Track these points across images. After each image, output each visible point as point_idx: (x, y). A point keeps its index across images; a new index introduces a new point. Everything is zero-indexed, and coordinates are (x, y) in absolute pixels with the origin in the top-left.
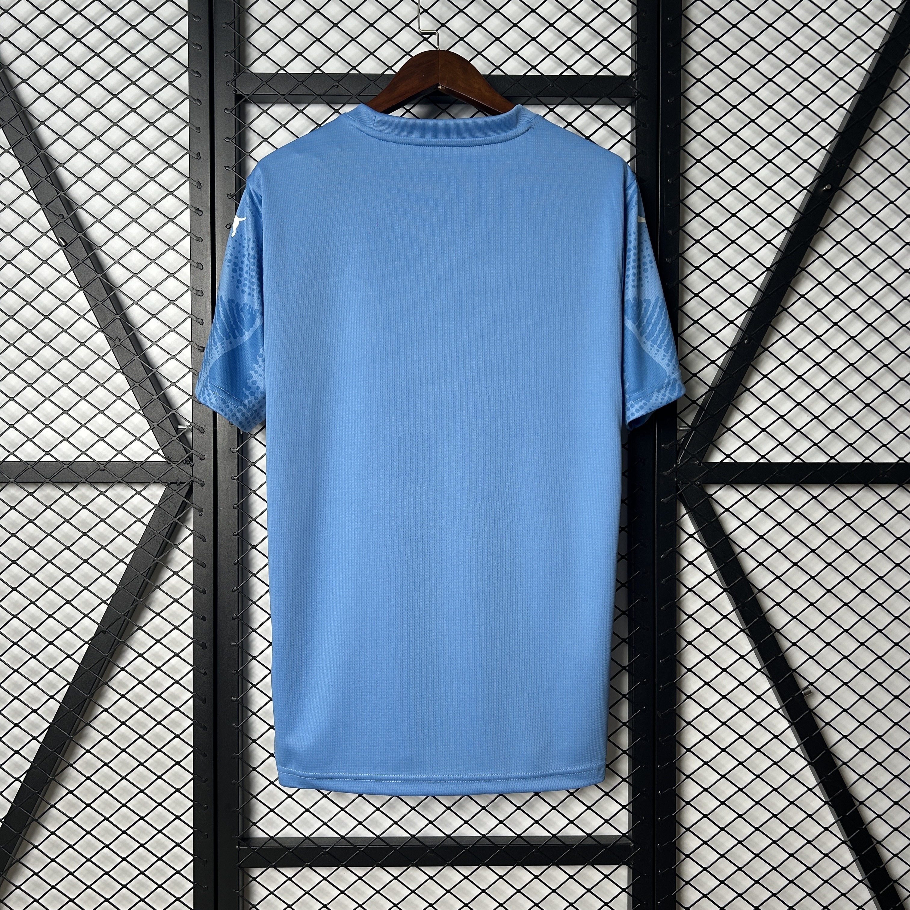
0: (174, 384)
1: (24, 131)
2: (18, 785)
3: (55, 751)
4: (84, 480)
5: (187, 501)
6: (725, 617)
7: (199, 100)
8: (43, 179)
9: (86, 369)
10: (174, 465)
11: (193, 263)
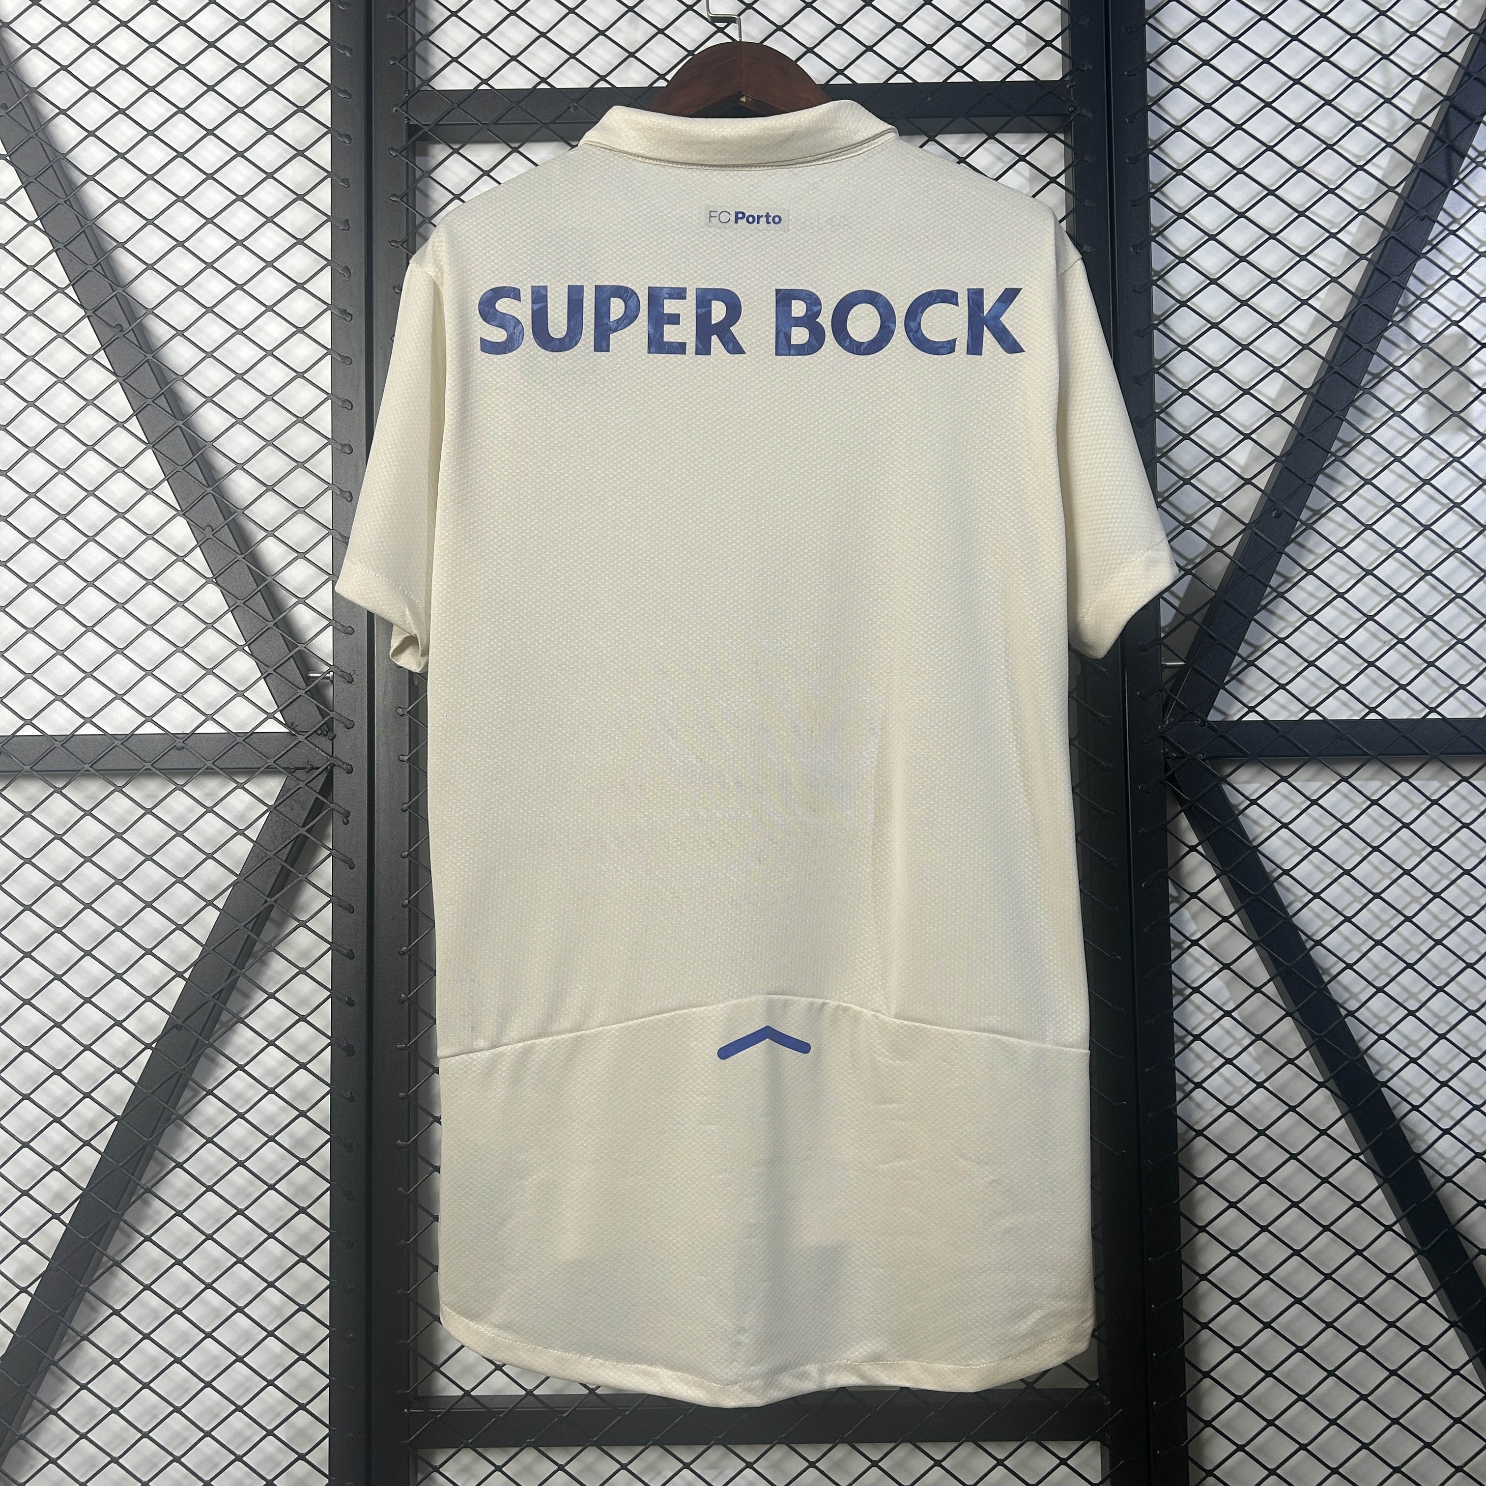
0: (303, 601)
1: (61, 194)
2: (24, 1301)
3: (90, 1239)
4: (148, 765)
5: (325, 801)
6: (1258, 990)
7: (348, 137)
8: (90, 268)
9: (155, 578)
10: (301, 738)
11: (335, 400)
